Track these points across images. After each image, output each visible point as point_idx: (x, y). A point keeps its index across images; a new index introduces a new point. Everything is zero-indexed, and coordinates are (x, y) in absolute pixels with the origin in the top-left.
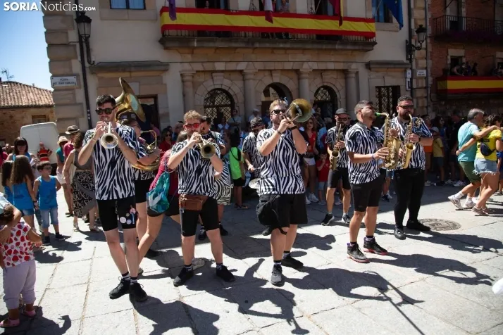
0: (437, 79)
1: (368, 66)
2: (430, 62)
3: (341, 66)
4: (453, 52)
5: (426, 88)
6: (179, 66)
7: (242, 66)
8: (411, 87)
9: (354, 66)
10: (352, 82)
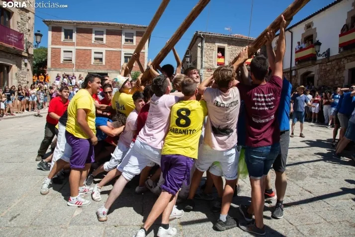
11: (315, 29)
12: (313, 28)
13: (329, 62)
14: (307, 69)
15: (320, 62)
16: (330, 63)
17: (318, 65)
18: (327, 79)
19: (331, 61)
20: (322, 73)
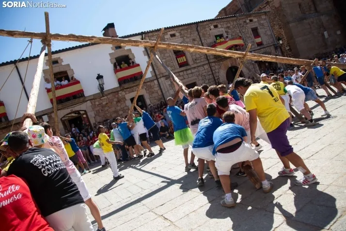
11: (68, 65)
12: (63, 64)
13: (103, 96)
14: (71, 109)
15: (92, 97)
16: (106, 97)
17: (89, 101)
18: (107, 112)
19: (106, 95)
20: (98, 108)
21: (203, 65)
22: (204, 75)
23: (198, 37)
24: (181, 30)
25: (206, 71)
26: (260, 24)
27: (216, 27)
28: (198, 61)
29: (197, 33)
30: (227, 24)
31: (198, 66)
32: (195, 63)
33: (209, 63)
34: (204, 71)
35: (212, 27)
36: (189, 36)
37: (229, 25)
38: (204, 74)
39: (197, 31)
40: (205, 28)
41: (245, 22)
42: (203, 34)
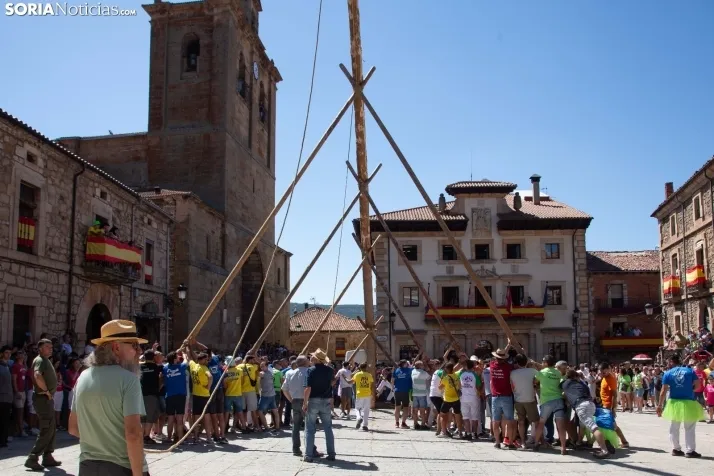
0: (599, 338)
1: (542, 331)
2: (593, 327)
3: (525, 331)
4: (614, 320)
5: (589, 344)
6: (432, 332)
7: (464, 332)
8: (577, 344)
9: (532, 331)
10: (532, 339)
21: (60, 272)
22: (54, 299)
23: (71, 196)
24: (49, 156)
25: (60, 290)
26: (158, 239)
27: (103, 195)
28: (53, 256)
29: (72, 186)
30: (119, 202)
31: (51, 269)
32: (47, 257)
33: (70, 274)
34: (55, 288)
35: (98, 193)
36: (57, 181)
37: (121, 208)
38: (54, 295)
39: (75, 181)
40: (87, 185)
41: (142, 219)
42: (81, 198)
